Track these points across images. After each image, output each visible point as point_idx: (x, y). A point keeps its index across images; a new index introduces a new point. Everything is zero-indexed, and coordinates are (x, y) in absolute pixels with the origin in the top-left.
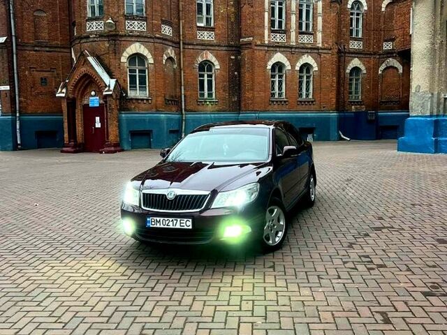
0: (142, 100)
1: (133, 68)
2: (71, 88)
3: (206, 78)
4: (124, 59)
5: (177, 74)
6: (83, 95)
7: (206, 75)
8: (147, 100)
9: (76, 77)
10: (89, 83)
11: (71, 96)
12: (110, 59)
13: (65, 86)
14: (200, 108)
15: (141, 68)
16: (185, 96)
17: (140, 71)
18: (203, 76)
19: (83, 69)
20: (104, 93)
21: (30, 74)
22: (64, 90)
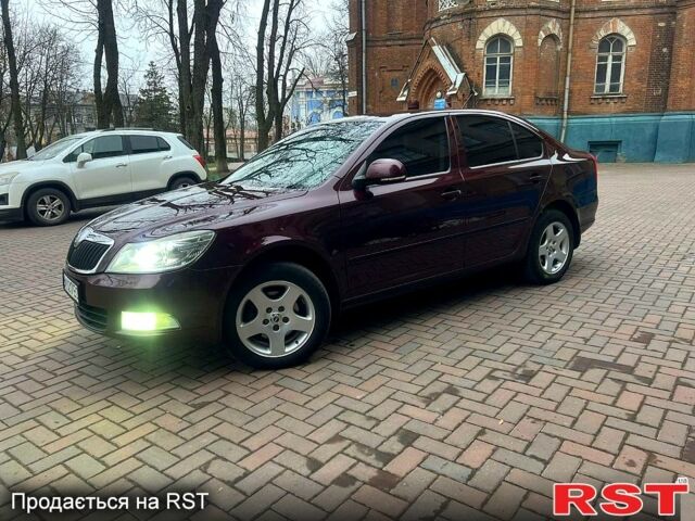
0: (502, 100)
1: (492, 55)
2: (413, 89)
3: (610, 63)
4: (480, 45)
5: (560, 60)
6: (427, 98)
7: (610, 58)
8: (508, 100)
9: (420, 74)
10: (435, 81)
11: (413, 99)
12: (462, 47)
13: (408, 87)
14: (595, 109)
15: (505, 54)
16: (570, 92)
17: (502, 60)
18: (606, 59)
19: (427, 64)
20: (448, 93)
21: (380, 75)
22: (406, 93)
